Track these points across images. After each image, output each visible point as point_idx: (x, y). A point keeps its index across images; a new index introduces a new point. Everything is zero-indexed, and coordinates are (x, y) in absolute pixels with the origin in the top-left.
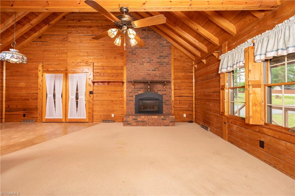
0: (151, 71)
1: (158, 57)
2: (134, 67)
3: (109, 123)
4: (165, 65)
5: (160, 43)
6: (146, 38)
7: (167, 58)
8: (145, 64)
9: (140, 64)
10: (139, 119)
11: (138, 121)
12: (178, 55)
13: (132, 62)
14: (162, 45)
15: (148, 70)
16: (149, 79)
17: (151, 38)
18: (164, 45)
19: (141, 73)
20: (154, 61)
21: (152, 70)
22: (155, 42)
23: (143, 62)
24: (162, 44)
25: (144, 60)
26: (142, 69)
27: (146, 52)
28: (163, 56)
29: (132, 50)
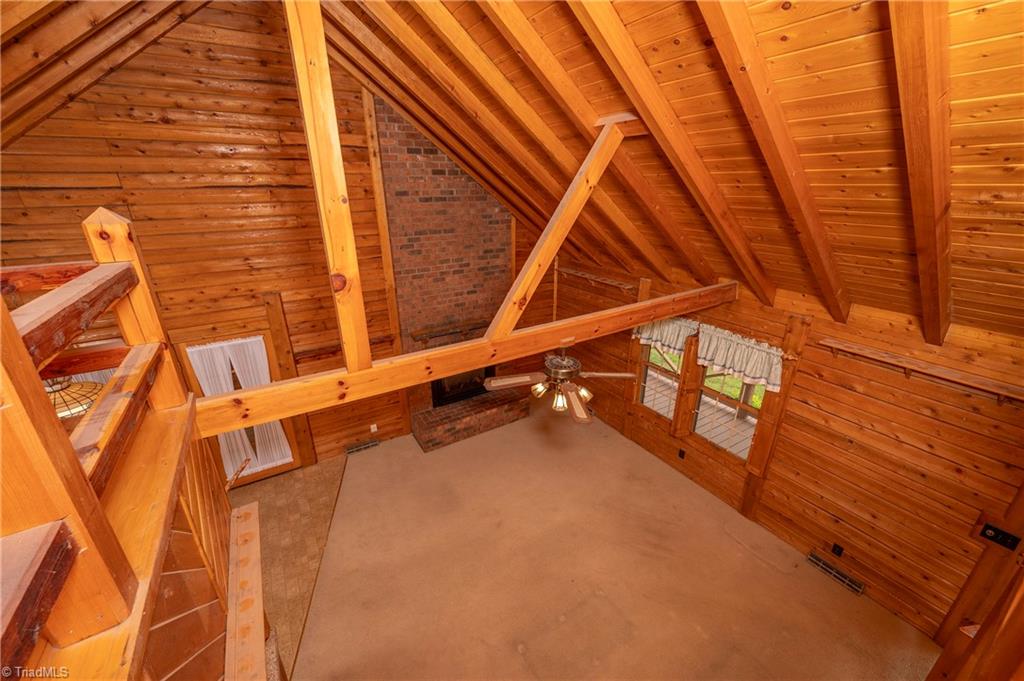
0: (465, 295)
1: (481, 253)
2: (418, 291)
3: (368, 450)
4: (496, 274)
5: (484, 214)
6: (445, 199)
7: (502, 255)
8: (448, 279)
9: (436, 280)
10: (458, 427)
11: (458, 432)
12: (525, 240)
13: (414, 277)
14: (488, 220)
15: (457, 295)
16: (460, 317)
17: (459, 199)
18: (493, 219)
19: (439, 303)
20: (471, 267)
21: (468, 293)
22: (472, 211)
23: (442, 273)
24: (491, 216)
25: (444, 267)
26: (442, 294)
27: (449, 243)
28: (491, 251)
29: (409, 240)
